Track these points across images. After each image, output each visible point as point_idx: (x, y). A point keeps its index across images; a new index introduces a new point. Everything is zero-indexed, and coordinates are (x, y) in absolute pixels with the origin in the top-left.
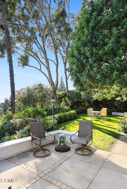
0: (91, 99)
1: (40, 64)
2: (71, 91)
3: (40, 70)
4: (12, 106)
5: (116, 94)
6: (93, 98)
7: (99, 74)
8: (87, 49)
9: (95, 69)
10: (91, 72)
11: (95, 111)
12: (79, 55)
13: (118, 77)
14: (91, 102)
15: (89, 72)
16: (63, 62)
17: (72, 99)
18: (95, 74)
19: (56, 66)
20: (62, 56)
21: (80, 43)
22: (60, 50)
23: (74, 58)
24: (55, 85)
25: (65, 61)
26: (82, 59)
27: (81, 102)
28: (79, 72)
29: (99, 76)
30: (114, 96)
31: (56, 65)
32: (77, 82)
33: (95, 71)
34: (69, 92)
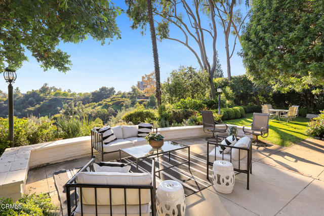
0: (269, 91)
1: (186, 34)
2: (236, 78)
3: (186, 45)
4: (158, 95)
5: (311, 85)
6: (273, 89)
7: (280, 64)
8: (268, 35)
9: (276, 58)
10: (271, 60)
11: (274, 109)
12: (257, 40)
13: (303, 67)
14: (269, 96)
15: (269, 59)
16: (224, 30)
17: (237, 90)
18: (275, 63)
19: (212, 40)
20: (222, 20)
21: (259, 27)
22: (218, 9)
23: (250, 43)
24: (211, 67)
25: (226, 29)
26: (260, 44)
27: (251, 95)
28: (256, 59)
29: (281, 66)
30: (307, 87)
31: (213, 37)
32: (252, 69)
33: (275, 60)
34: (231, 78)
